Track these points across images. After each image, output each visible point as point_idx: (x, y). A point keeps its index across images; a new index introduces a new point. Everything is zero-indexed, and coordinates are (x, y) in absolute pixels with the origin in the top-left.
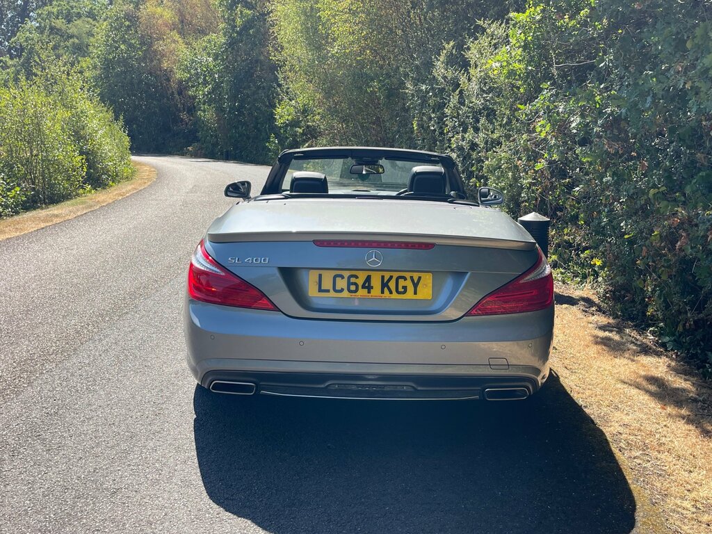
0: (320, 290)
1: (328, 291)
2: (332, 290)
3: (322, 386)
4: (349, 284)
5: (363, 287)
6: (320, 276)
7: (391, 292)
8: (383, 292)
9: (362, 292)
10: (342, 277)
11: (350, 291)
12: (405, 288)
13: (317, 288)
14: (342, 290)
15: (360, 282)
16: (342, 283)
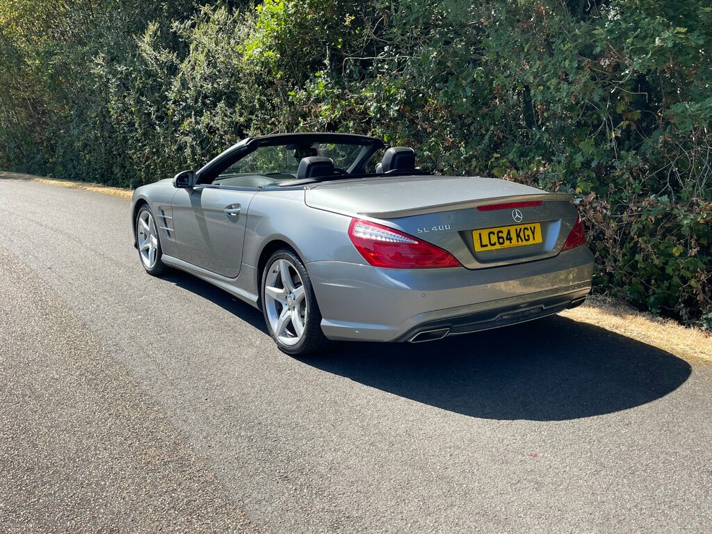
0: (482, 246)
1: (486, 246)
2: (489, 245)
3: (493, 319)
4: (499, 238)
5: (507, 239)
6: (480, 234)
7: (522, 241)
8: (518, 242)
9: (507, 243)
10: (493, 233)
11: (500, 244)
12: (528, 236)
13: (480, 244)
14: (495, 244)
15: (504, 235)
16: (494, 239)
